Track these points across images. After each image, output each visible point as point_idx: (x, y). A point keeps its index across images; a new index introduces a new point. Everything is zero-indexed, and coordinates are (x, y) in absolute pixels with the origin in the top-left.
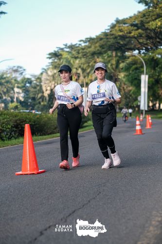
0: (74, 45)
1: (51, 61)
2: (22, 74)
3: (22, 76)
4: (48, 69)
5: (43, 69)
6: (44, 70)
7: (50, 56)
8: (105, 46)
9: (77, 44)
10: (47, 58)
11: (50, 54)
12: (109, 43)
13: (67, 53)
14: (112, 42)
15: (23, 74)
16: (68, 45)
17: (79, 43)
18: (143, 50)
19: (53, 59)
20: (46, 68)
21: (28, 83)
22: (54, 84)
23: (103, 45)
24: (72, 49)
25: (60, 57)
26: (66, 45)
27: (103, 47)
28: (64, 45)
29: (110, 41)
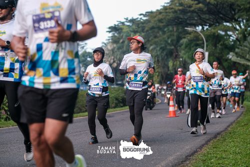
0: (135, 20)
1: (111, 35)
2: (83, 47)
3: (83, 50)
4: (108, 43)
5: (103, 43)
6: (104, 45)
7: (110, 30)
8: (164, 20)
9: (138, 18)
10: (107, 32)
11: (110, 28)
12: (168, 17)
13: (127, 27)
14: (171, 16)
15: (85, 48)
16: (129, 19)
17: (140, 17)
18: (206, 26)
19: (113, 33)
20: (106, 42)
21: (89, 57)
22: (113, 59)
23: (162, 19)
24: (133, 23)
25: (120, 31)
26: (127, 19)
27: (162, 21)
28: (125, 19)
29: (169, 16)
